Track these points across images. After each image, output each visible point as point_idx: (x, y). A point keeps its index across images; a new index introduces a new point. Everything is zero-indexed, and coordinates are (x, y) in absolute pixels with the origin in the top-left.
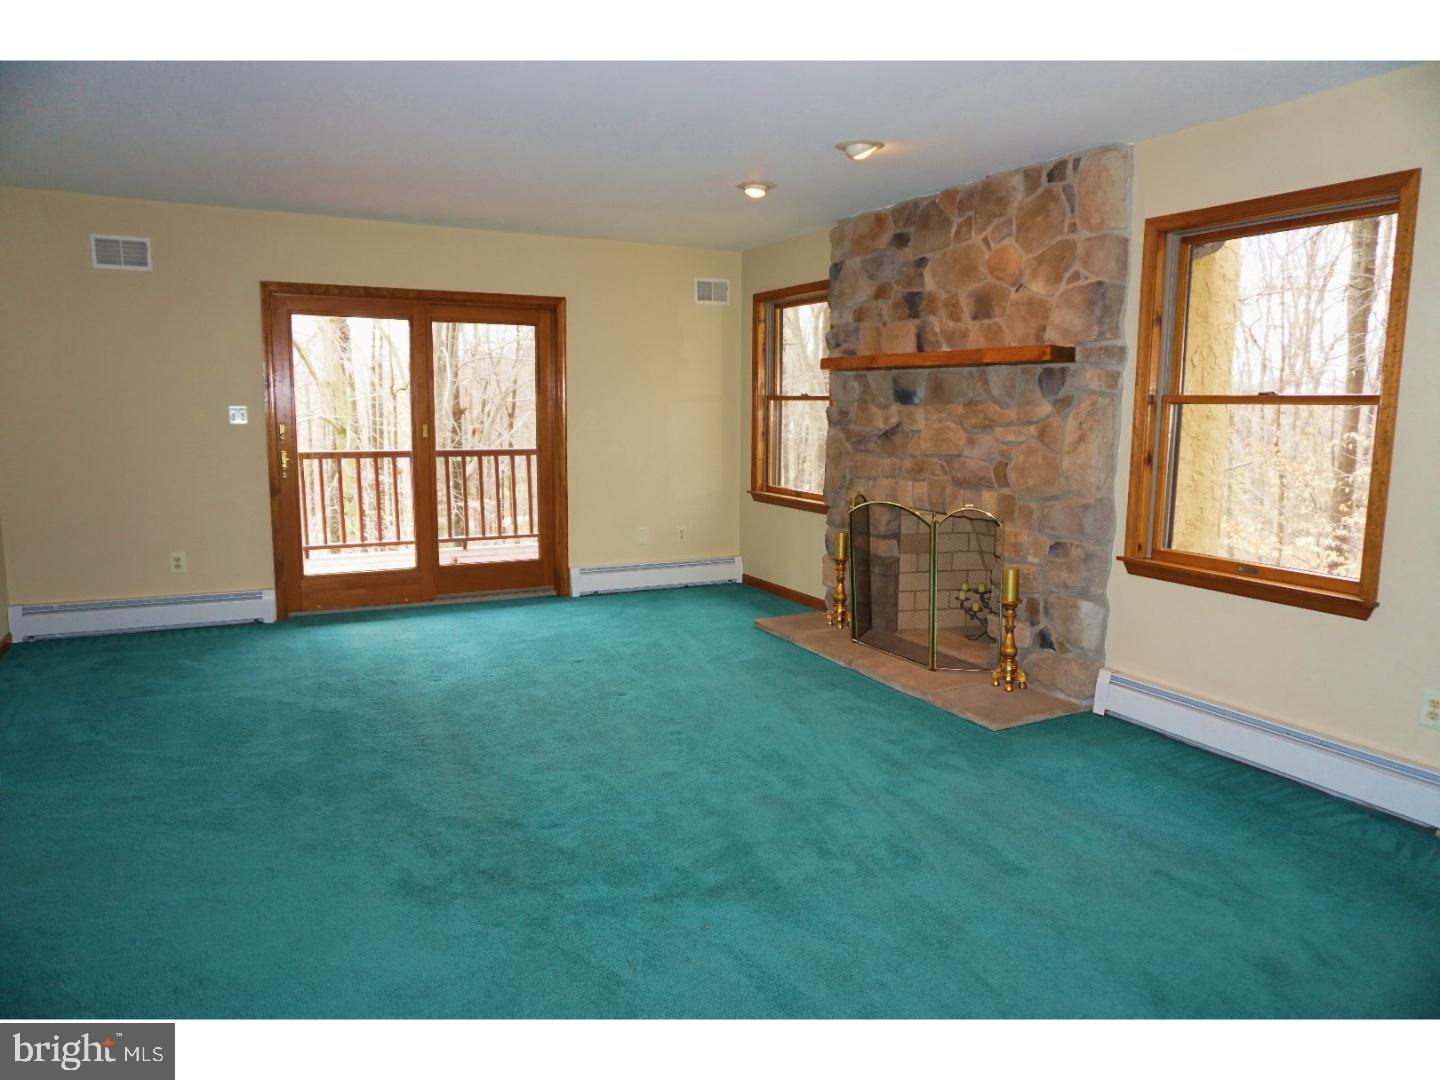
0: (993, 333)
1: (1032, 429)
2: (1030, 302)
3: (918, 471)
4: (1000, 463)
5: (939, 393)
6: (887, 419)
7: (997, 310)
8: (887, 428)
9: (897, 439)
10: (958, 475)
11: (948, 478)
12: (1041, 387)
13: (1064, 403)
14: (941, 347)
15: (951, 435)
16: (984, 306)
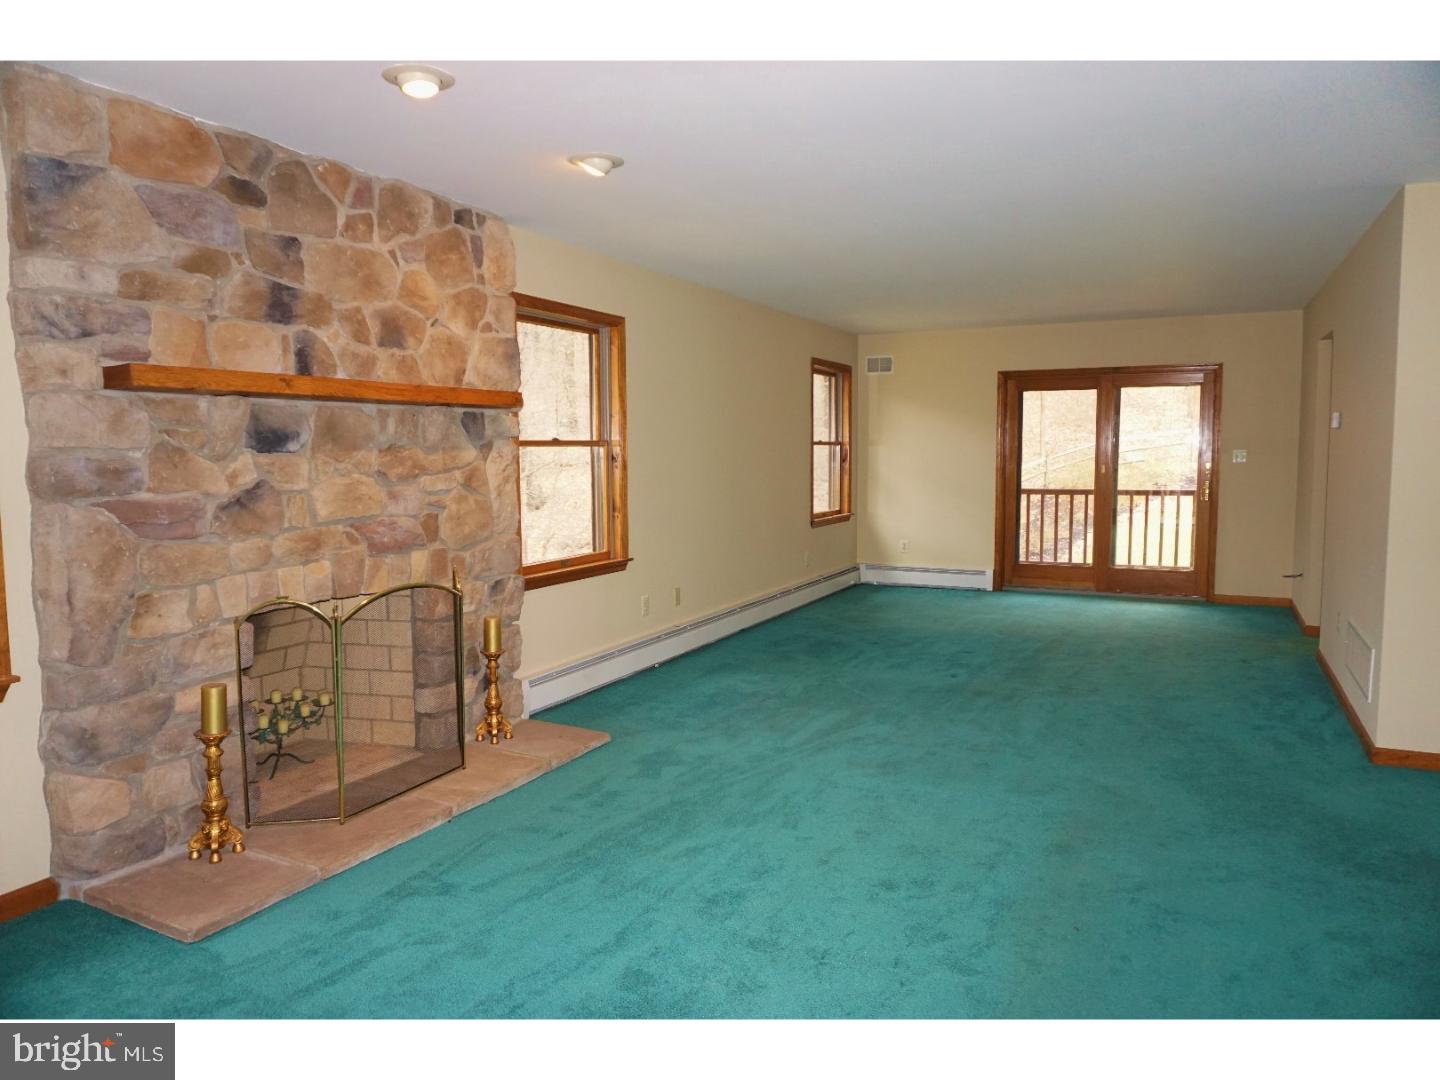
0: (406, 366)
1: (458, 474)
2: (450, 342)
3: (311, 547)
4: (429, 516)
5: (334, 437)
6: (232, 479)
7: (411, 341)
8: (236, 491)
9: (265, 507)
10: (386, 539)
11: (363, 547)
12: (468, 432)
13: (486, 448)
14: (335, 372)
15: (364, 489)
16: (393, 332)
